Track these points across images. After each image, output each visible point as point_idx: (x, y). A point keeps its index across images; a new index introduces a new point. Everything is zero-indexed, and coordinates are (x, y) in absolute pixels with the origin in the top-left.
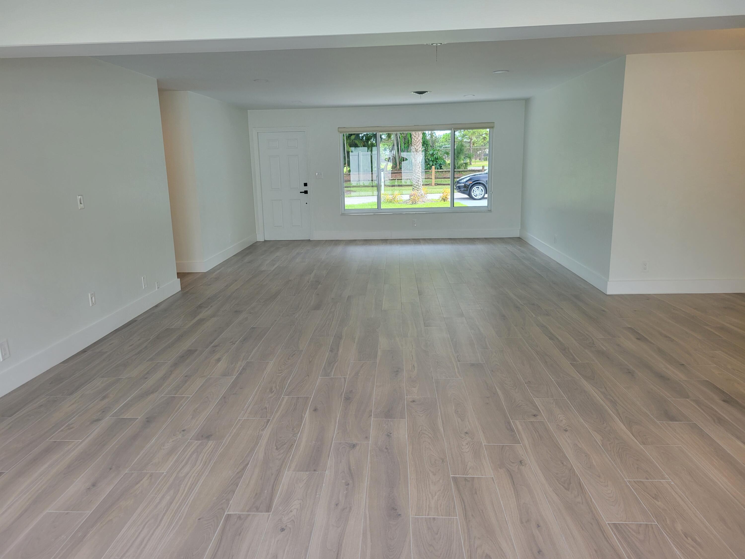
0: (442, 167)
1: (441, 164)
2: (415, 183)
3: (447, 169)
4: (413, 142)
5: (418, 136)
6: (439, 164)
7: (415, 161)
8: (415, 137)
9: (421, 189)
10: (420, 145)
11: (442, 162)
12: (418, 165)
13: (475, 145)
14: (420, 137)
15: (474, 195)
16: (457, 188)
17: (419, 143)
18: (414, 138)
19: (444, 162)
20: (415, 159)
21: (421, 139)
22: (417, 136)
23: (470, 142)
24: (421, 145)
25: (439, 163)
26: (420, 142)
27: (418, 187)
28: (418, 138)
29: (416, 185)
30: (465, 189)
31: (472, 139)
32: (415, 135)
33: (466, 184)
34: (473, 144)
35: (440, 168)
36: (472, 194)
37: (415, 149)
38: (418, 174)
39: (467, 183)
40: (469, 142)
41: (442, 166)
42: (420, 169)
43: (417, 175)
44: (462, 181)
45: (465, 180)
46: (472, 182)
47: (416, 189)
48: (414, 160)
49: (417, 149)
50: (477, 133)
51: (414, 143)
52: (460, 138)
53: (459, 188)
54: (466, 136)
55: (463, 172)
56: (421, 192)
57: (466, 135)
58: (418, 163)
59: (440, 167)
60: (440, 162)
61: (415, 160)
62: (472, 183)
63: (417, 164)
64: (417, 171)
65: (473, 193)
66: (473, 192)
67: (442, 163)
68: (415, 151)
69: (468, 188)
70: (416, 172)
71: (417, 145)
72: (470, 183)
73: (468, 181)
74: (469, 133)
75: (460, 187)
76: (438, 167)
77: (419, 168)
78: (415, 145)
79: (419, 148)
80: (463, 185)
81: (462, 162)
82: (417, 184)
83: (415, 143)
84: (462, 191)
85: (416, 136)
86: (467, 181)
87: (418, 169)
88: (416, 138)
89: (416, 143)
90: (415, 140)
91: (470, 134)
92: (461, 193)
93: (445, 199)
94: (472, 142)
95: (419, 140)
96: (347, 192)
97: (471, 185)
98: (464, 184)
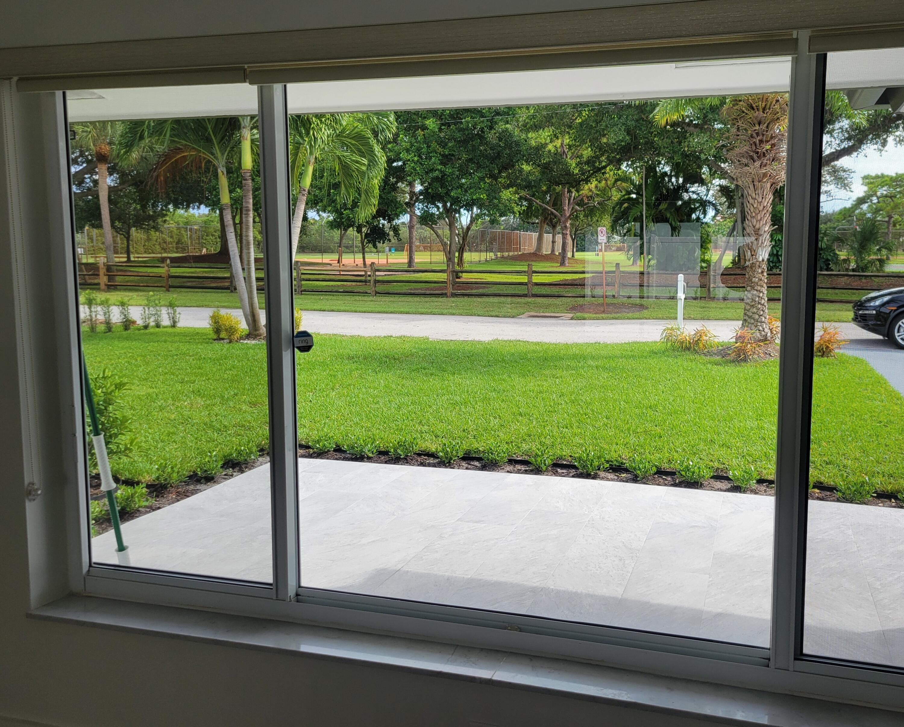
0: (830, 266)
1: (828, 260)
2: (749, 307)
3: (839, 271)
4: (749, 212)
5: (763, 198)
6: (824, 260)
7: (752, 255)
8: (755, 199)
9: (764, 322)
10: (766, 219)
11: (830, 255)
12: (759, 266)
13: (898, 227)
14: (767, 200)
15: (901, 337)
16: (859, 319)
17: (763, 213)
18: (751, 201)
19: (834, 256)
20: (751, 252)
21: (769, 205)
22: (759, 197)
23: (888, 222)
24: (770, 218)
25: (825, 257)
26: (767, 211)
27: (757, 317)
28: (761, 202)
29: (754, 313)
30: (879, 323)
31: (892, 217)
32: (754, 195)
33: (881, 310)
34: (894, 225)
35: (825, 267)
36: (896, 334)
37: (754, 227)
38: (759, 288)
39: (883, 310)
40: (886, 222)
41: (830, 264)
42: (763, 276)
43: (756, 288)
44: (872, 304)
45: (878, 303)
46: (895, 308)
47: (752, 321)
48: (749, 253)
49: (757, 227)
50: (901, 207)
51: (752, 213)
52: (869, 215)
53: (863, 320)
54: (881, 212)
55: (873, 278)
56: (764, 331)
57: (882, 210)
58: (760, 262)
59: (826, 264)
60: (827, 255)
61: (753, 253)
62: (895, 310)
63: (758, 263)
64: (757, 279)
65: (899, 334)
66: (898, 332)
67: (829, 258)
68: (753, 232)
69: (886, 320)
70: (754, 282)
71: (759, 218)
72: (892, 310)
73: (887, 305)
74: (887, 206)
75: (866, 317)
76: (822, 265)
77: (762, 272)
78: (754, 217)
79: (763, 225)
80: (874, 312)
81: (873, 257)
82: (755, 311)
83: (754, 214)
84: (871, 326)
85: (757, 197)
86: (883, 305)
87: (760, 275)
88: (756, 201)
89: (757, 214)
90: (755, 206)
91: (889, 208)
92: (867, 330)
93: (824, 352)
94: (891, 222)
95: (764, 207)
96: (632, 307)
97: (893, 315)
98: (876, 311)
